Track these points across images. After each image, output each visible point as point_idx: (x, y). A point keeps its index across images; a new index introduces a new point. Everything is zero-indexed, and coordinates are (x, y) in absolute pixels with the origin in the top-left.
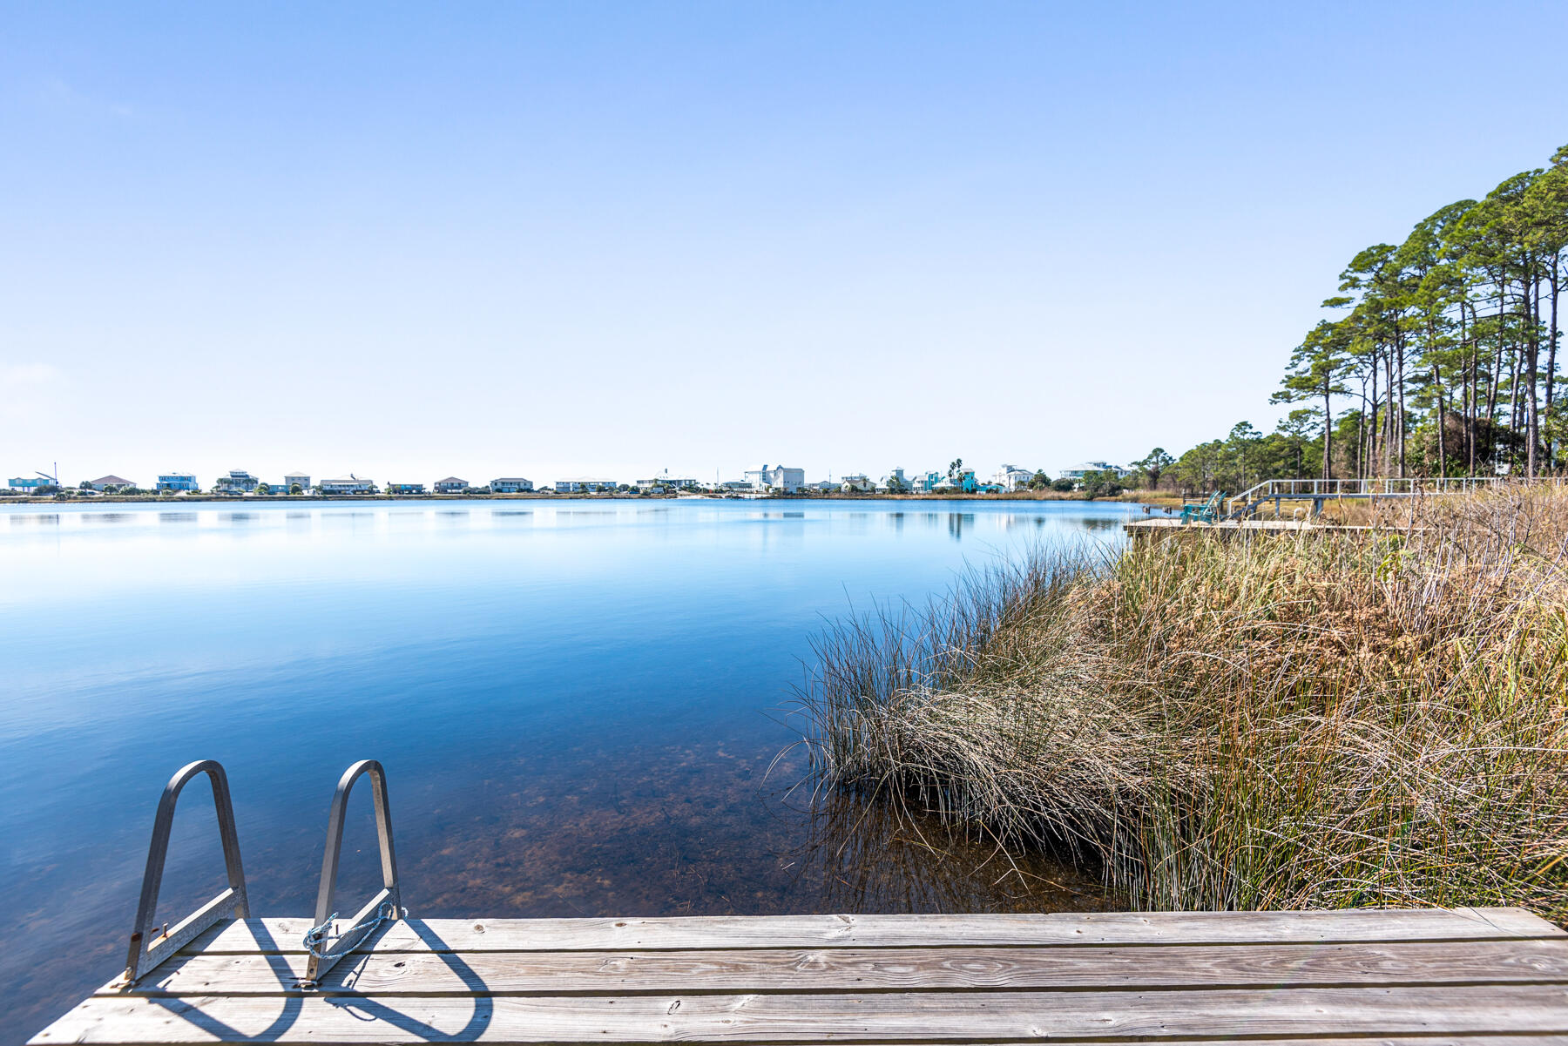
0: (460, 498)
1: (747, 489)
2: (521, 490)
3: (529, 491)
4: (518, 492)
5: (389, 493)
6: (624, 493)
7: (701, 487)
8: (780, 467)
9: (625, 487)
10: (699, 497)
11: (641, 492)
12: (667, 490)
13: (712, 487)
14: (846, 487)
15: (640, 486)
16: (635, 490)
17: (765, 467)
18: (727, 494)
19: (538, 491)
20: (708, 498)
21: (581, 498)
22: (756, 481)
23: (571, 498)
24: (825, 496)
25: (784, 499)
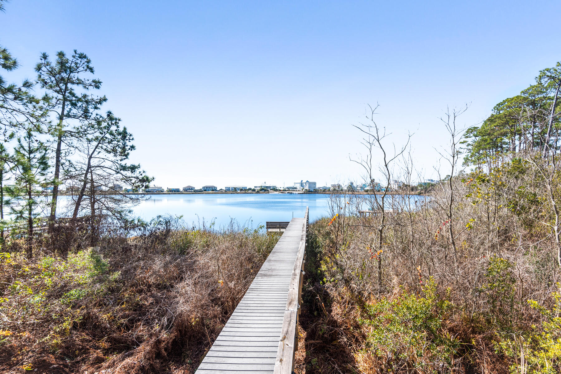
0: (193, 193)
1: (295, 189)
2: (213, 190)
3: (216, 190)
4: (212, 191)
5: (168, 192)
6: (250, 191)
7: (278, 189)
8: (307, 181)
9: (250, 189)
10: (277, 193)
11: (256, 191)
12: (264, 190)
13: (282, 189)
14: (332, 189)
15: (256, 188)
16: (254, 190)
17: (302, 181)
18: (288, 192)
19: (219, 191)
20: (280, 193)
21: (235, 193)
22: (298, 186)
23: (231, 193)
24: (324, 192)
25: (309, 193)
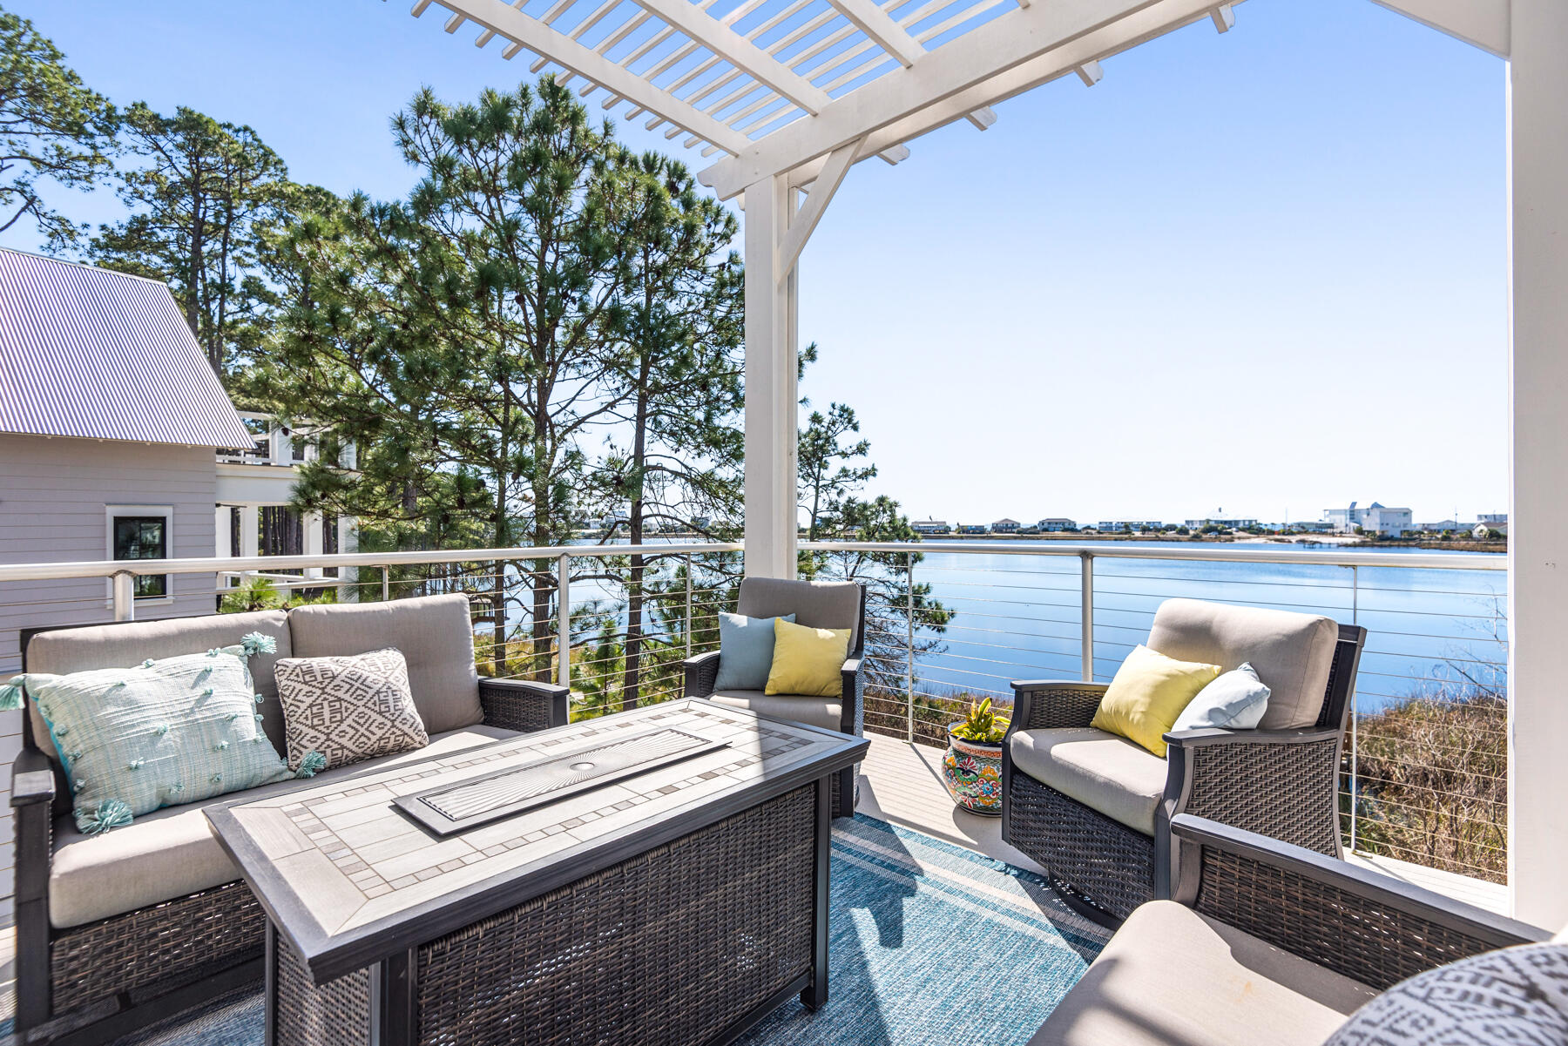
0: (1015, 538)
1: (1328, 531)
2: (1065, 530)
3: (1073, 530)
4: (1063, 531)
5: (958, 533)
6: (1171, 534)
7: (1264, 528)
8: (1376, 506)
9: (1171, 528)
10: (1261, 540)
11: (1191, 532)
12: (1218, 531)
13: (1278, 528)
14: (1481, 531)
15: (1190, 526)
16: (1183, 531)
17: (1354, 504)
18: (1300, 537)
19: (1081, 531)
20: (1273, 542)
21: (1126, 539)
22: (1341, 522)
23: (1116, 540)
24: (1445, 543)
25: (1381, 546)
